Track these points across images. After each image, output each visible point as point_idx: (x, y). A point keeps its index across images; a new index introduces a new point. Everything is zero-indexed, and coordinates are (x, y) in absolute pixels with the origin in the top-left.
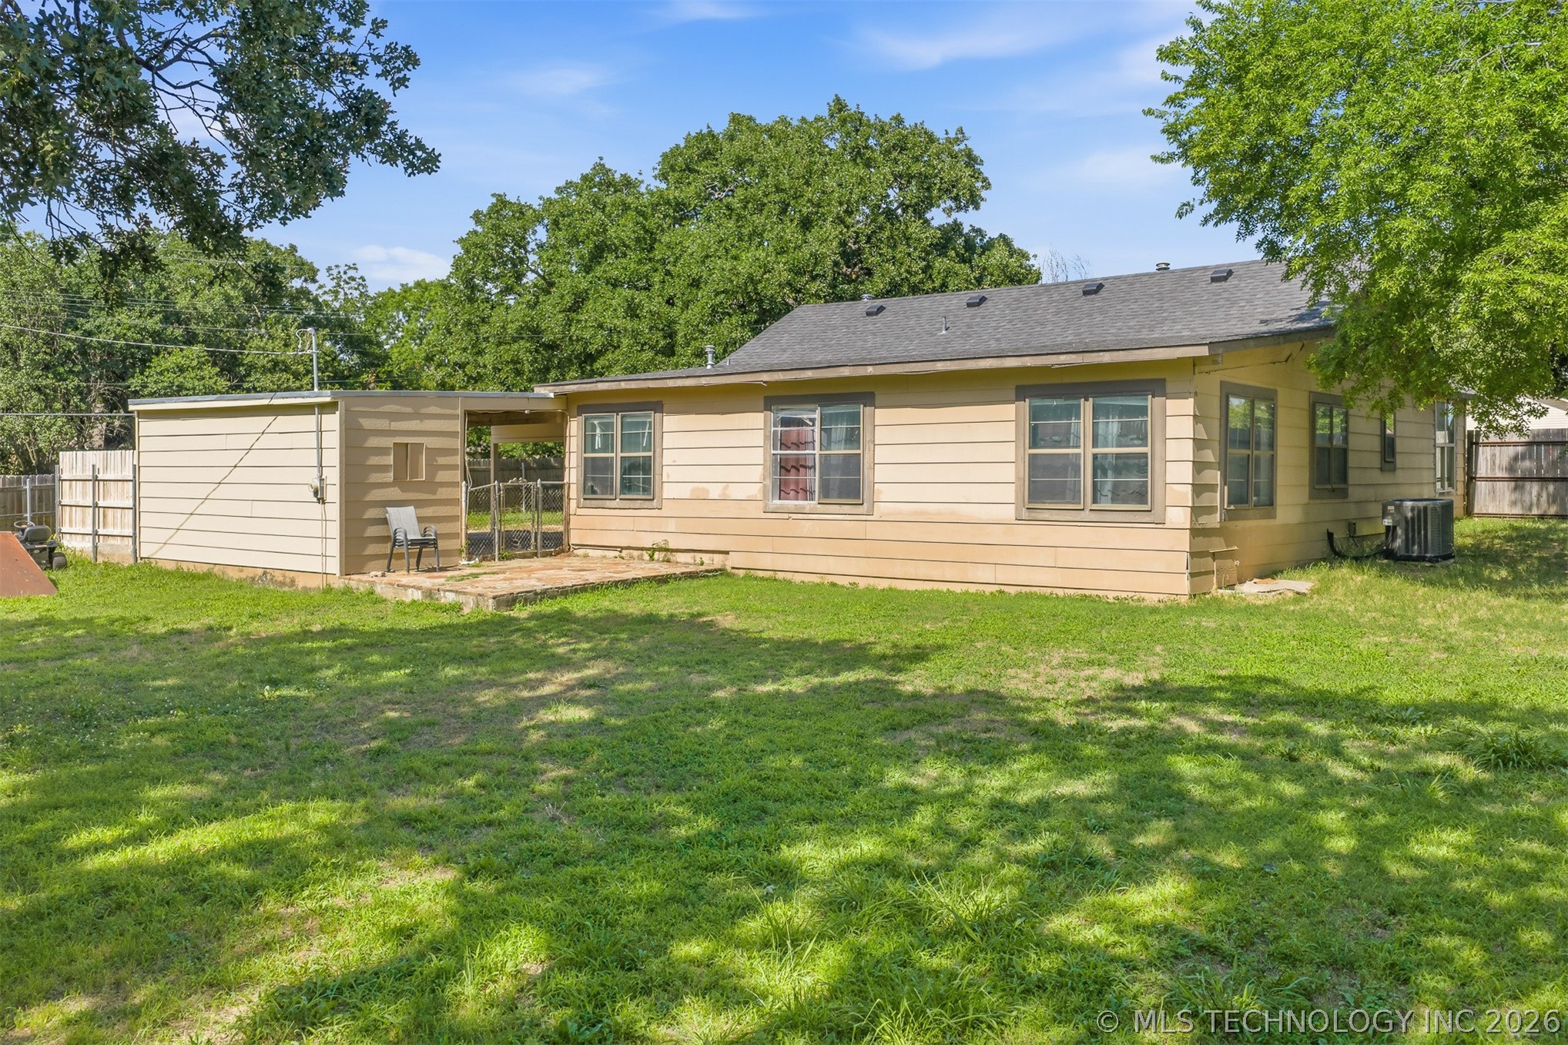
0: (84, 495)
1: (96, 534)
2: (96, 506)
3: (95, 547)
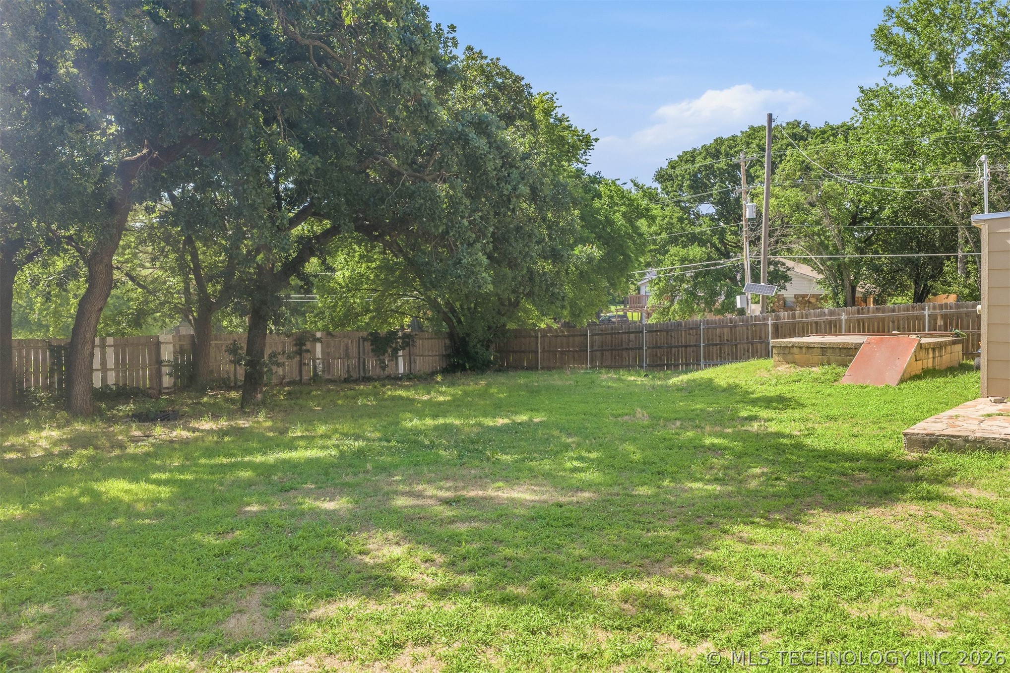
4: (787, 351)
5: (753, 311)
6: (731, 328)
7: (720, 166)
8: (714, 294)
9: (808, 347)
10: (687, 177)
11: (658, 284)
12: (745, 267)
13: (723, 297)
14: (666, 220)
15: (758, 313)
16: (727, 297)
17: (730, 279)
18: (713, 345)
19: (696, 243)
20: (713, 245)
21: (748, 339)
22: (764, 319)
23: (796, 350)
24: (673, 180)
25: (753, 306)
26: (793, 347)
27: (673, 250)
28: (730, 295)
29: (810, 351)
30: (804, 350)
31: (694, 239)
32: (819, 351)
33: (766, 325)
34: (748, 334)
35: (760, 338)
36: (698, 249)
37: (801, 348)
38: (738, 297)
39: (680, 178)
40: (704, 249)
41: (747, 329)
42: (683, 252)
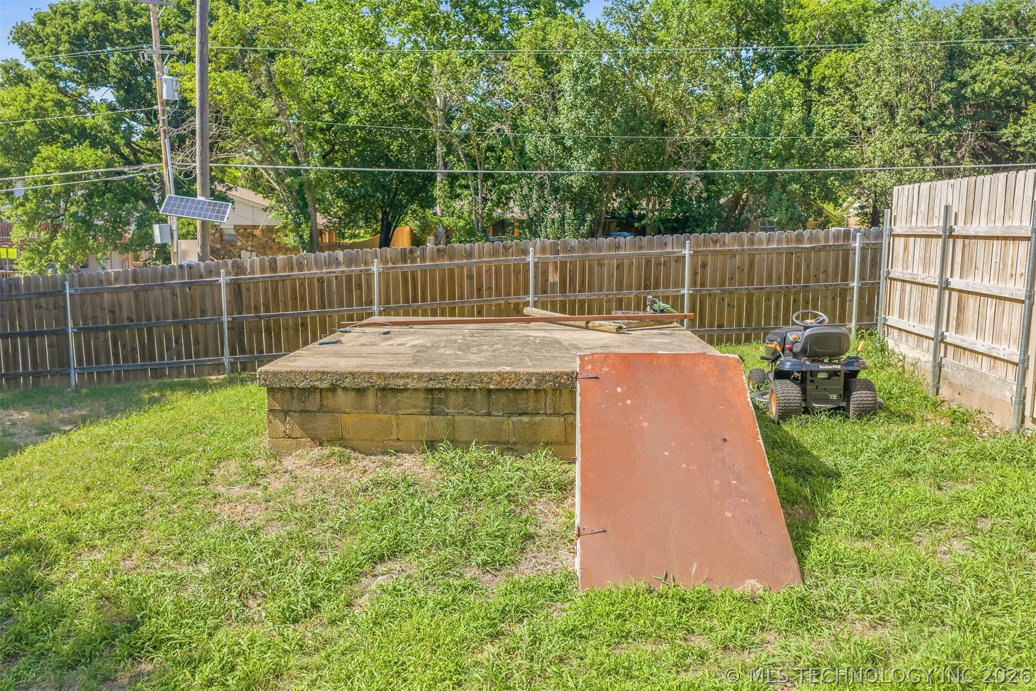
0: (926, 263)
1: (940, 340)
2: (944, 286)
3: (938, 366)
4: (313, 403)
5: (185, 253)
6: (136, 292)
7: (117, 26)
8: (119, 222)
9: (385, 390)
10: (64, 37)
11: (22, 205)
12: (166, 179)
13: (133, 227)
14: (34, 102)
15: (193, 259)
16: (140, 226)
17: (145, 201)
18: (97, 330)
19: (87, 143)
20: (115, 149)
21: (175, 316)
22: (210, 273)
23: (342, 399)
24: (42, 42)
25: (184, 244)
26: (333, 389)
27: (46, 151)
28: (144, 223)
29: (392, 401)
30: (371, 399)
31: (83, 135)
32: (421, 400)
33: (215, 286)
34: (174, 306)
35: (203, 312)
36: (89, 152)
37: (360, 391)
38: (156, 228)
39: (52, 39)
40: (99, 152)
41: (174, 294)
42: (64, 155)
